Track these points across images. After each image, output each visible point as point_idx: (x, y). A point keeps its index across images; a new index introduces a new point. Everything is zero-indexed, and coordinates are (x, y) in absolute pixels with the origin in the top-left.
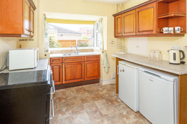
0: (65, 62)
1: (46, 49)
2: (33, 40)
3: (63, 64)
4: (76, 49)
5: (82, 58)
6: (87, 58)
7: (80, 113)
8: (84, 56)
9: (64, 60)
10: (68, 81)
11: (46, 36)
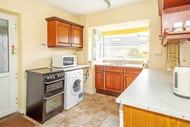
0: (105, 70)
1: (94, 58)
2: (83, 50)
3: (104, 72)
4: (124, 60)
5: (121, 69)
6: (126, 69)
7: (89, 115)
8: (123, 68)
9: (104, 68)
10: (108, 89)
11: (95, 47)
